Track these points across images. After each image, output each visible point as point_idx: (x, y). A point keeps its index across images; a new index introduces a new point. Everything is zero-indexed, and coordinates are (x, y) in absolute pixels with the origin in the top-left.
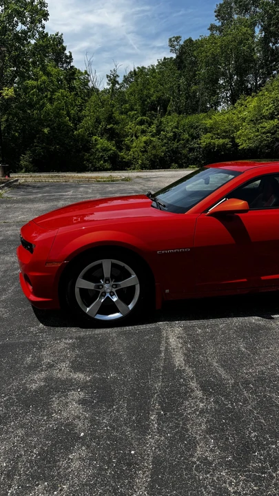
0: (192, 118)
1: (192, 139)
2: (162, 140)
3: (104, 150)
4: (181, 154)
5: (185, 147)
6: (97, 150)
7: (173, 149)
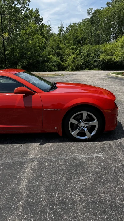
0: (96, 47)
1: (96, 56)
2: (82, 57)
3: (55, 62)
4: (90, 63)
5: (92, 60)
6: (51, 62)
7: (86, 61)
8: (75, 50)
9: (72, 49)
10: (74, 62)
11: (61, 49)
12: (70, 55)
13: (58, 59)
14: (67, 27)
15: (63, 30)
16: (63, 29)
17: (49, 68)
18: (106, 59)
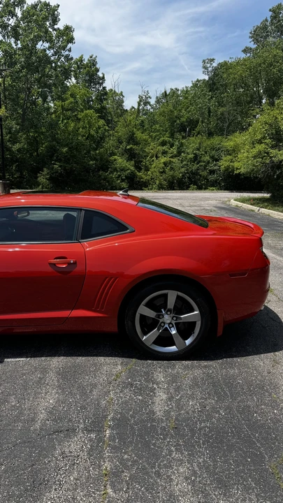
1: (213, 161)
2: (182, 161)
3: (122, 170)
4: (201, 176)
5: (205, 169)
6: (115, 170)
7: (192, 171)
8: (168, 146)
9: (163, 144)
10: (164, 172)
11: (137, 143)
12: (157, 157)
13: (130, 166)
14: (157, 97)
15: (149, 103)
16: (149, 100)
17: (108, 182)
18: (233, 167)
